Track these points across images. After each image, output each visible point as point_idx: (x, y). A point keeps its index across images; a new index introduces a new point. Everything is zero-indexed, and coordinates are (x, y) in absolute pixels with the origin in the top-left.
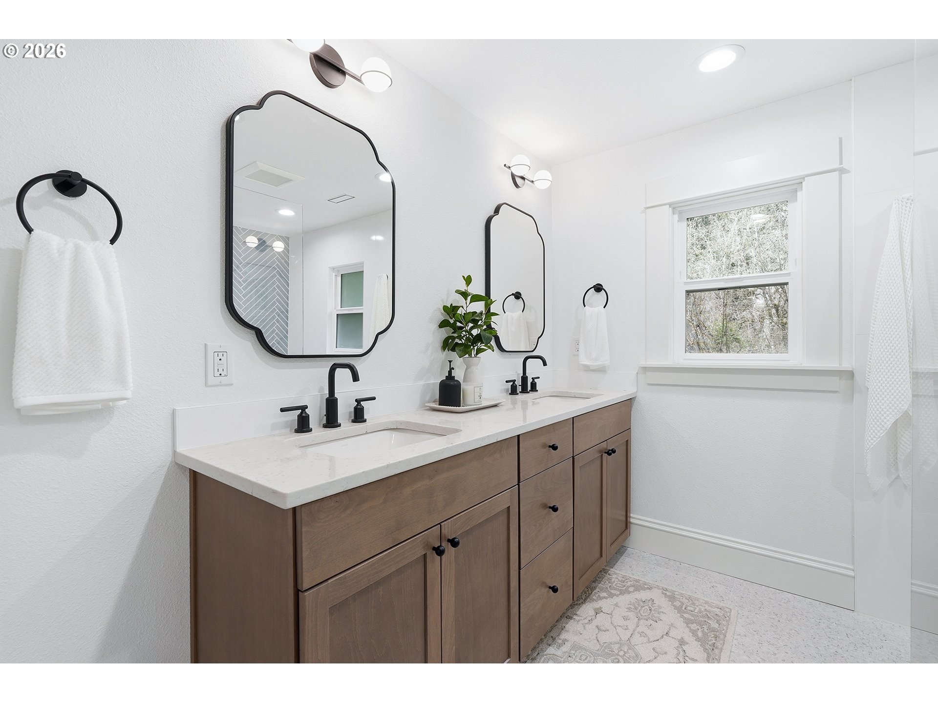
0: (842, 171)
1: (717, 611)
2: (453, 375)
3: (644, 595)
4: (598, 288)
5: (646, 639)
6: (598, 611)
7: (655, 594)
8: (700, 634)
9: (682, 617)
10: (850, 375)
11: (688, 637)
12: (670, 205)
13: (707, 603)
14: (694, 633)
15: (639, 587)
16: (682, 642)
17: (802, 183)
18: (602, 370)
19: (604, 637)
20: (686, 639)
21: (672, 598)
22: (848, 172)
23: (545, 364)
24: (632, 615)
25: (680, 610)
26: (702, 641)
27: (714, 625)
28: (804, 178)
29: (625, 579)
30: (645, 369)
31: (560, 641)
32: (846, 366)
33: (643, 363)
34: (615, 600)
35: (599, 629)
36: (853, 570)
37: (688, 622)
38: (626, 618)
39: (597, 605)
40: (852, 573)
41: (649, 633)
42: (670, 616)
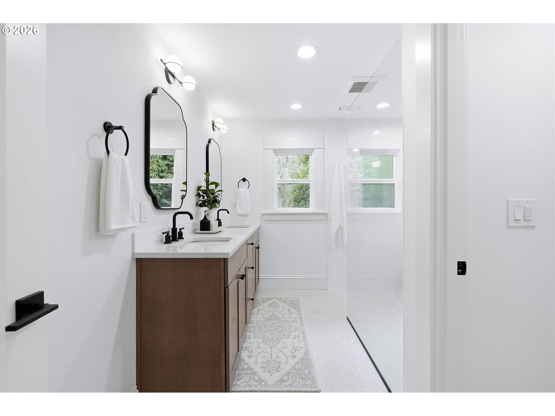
0: (324, 149)
1: (295, 299)
2: (207, 218)
3: (271, 301)
4: (244, 180)
5: (278, 312)
6: (259, 310)
7: (274, 300)
8: (293, 306)
9: (286, 303)
10: (326, 214)
11: (290, 308)
12: (273, 149)
13: (291, 298)
14: (291, 306)
15: (268, 300)
16: (289, 310)
17: (313, 150)
18: (246, 215)
19: (265, 316)
20: (290, 309)
21: (280, 300)
22: (326, 150)
23: (228, 213)
24: (270, 308)
25: (284, 302)
26: (294, 308)
27: (296, 303)
28: (314, 149)
29: (262, 299)
30: (264, 215)
31: (251, 322)
32: (325, 212)
33: (263, 212)
34: (263, 305)
35: (262, 315)
36: (327, 277)
37: (288, 304)
38: (269, 309)
39: (258, 308)
40: (327, 278)
41: (278, 310)
42: (282, 304)
